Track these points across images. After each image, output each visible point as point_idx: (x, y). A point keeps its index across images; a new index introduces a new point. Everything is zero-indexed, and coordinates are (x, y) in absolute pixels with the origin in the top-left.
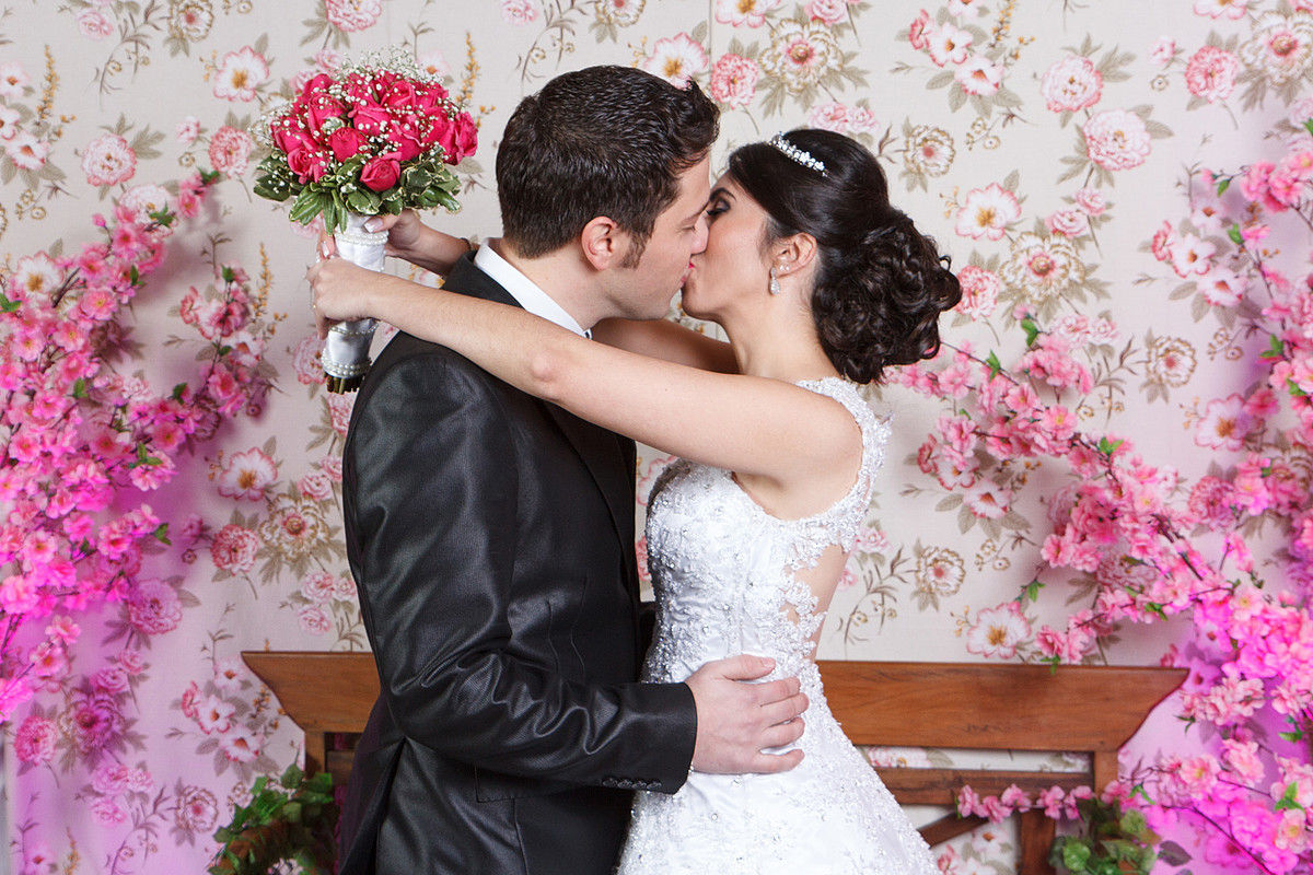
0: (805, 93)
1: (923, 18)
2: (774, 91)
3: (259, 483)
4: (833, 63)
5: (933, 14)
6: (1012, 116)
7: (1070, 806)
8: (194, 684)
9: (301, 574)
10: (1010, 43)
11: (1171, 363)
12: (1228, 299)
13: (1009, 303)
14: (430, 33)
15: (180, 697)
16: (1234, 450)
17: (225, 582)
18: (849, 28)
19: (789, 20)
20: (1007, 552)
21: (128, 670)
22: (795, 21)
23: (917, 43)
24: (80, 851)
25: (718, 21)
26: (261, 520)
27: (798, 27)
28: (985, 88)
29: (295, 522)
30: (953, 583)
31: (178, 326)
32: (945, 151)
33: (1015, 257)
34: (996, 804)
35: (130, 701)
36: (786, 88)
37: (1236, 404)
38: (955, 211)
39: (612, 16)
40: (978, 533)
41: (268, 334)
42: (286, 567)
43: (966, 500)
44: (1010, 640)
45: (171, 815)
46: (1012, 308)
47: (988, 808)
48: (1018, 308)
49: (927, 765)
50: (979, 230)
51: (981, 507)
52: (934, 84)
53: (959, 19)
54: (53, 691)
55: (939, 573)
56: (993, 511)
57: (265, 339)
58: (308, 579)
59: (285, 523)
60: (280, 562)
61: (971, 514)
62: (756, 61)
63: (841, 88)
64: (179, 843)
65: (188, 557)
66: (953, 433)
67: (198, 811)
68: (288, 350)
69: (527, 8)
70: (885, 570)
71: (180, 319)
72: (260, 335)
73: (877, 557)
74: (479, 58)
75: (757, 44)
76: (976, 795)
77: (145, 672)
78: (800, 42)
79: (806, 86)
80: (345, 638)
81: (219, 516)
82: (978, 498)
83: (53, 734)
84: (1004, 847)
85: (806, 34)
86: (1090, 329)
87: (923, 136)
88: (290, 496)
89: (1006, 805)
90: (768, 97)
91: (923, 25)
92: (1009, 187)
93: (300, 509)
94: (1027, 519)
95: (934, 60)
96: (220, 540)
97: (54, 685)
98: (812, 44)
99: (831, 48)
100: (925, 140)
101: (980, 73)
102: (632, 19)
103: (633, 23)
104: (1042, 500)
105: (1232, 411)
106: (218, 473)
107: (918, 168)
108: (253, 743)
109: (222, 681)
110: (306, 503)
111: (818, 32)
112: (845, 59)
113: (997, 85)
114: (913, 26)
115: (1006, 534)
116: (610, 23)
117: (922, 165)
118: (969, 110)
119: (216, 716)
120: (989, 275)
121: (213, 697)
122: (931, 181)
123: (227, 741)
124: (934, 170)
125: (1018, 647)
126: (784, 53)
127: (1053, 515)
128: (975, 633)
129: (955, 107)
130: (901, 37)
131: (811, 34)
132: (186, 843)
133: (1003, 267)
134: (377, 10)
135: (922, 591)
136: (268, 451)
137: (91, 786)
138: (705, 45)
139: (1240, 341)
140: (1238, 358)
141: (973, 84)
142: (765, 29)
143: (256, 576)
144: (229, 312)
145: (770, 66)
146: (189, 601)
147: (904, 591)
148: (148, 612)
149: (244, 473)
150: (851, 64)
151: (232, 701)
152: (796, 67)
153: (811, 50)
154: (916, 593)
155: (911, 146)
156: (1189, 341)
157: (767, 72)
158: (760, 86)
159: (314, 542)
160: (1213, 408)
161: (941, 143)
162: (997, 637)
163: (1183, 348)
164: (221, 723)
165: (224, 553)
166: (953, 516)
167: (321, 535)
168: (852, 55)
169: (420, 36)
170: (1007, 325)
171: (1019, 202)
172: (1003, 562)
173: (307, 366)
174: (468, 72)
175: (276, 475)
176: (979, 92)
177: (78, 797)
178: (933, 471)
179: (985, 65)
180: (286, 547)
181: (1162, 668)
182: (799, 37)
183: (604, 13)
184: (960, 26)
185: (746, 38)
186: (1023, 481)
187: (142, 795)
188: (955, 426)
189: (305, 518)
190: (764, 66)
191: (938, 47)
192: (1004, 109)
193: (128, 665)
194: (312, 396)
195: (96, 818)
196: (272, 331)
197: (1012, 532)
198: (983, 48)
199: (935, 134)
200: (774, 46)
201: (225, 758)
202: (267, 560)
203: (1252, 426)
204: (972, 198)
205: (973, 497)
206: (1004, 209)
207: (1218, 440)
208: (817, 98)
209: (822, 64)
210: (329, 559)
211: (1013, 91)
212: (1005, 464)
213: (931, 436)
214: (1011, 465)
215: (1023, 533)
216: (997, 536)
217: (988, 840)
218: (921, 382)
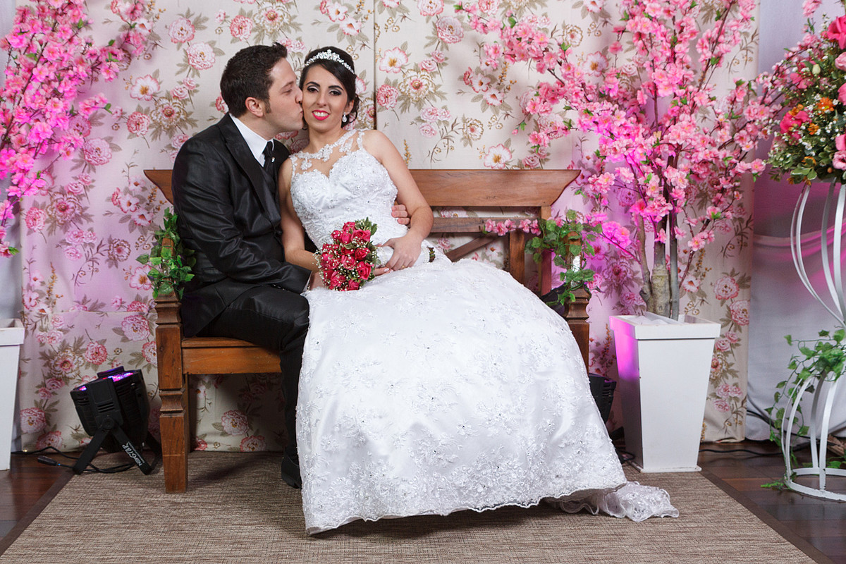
3: (150, 92)
7: (533, 228)
8: (118, 189)
9: (171, 136)
11: (572, 36)
12: (596, 9)
13: (504, 9)
15: (111, 195)
16: (598, 76)
17: (134, 139)
20: (502, 121)
21: (83, 183)
24: (57, 274)
26: (151, 110)
29: (169, 110)
30: (478, 135)
31: (110, 14)
34: (503, 226)
35: (84, 198)
37: (599, 55)
40: (489, 112)
41: (155, 19)
42: (164, 133)
43: (484, 97)
44: (502, 161)
45: (106, 253)
46: (505, 11)
47: (499, 228)
48: (508, 11)
49: (467, 216)
51: (491, 100)
54: (44, 195)
55: (472, 130)
56: (496, 102)
57: (154, 21)
58: (175, 138)
59: (163, 111)
60: (161, 130)
61: (486, 103)
64: (110, 267)
65: (116, 127)
66: (491, 51)
67: (119, 251)
68: (166, 27)
70: (449, 128)
71: (111, 11)
72: (151, 20)
73: (446, 123)
76: (494, 222)
77: (93, 184)
81: (130, 108)
82: (490, 97)
83: (43, 217)
84: (500, 254)
86: (538, 21)
88: (166, 98)
89: (506, 227)
93: (171, 104)
94: (511, 106)
96: (131, 119)
97: (44, 192)
104: (517, 98)
105: (597, 59)
106: (130, 86)
108: (148, 217)
109: (132, 187)
110: (174, 101)
115: (502, 112)
119: (130, 204)
121: (128, 195)
123: (135, 216)
125: (506, 163)
127: (521, 104)
128: (487, 157)
132: (114, 267)
135: (465, 138)
136: (155, 77)
137: (65, 240)
139: (600, 28)
140: (599, 36)
143: (149, 137)
144: (136, 8)
146: (115, 148)
147: (457, 138)
148: (95, 155)
149: (143, 87)
151: (138, 196)
154: (463, 139)
156: (580, 27)
159: (178, 120)
160: (589, 57)
162: (497, 159)
163: (577, 30)
164: (132, 207)
165: (133, 125)
166: (479, 104)
167: (182, 116)
172: (500, 125)
173: (176, 34)
175: (159, 87)
177: (57, 246)
178: (470, 84)
180: (164, 123)
181: (568, 170)
186: (509, 89)
187: (91, 245)
188: (493, 47)
189: (174, 108)
193: (83, 181)
194: (178, 49)
195: (67, 256)
196: (158, 18)
201: (134, 224)
202: (154, 129)
203: (604, 66)
205: (487, 96)
207: (591, 72)
210: (186, 128)
212: (501, 81)
213: (470, 68)
214: (504, 82)
215: (509, 112)
216: (498, 114)
217: (493, 251)
218: (479, 26)
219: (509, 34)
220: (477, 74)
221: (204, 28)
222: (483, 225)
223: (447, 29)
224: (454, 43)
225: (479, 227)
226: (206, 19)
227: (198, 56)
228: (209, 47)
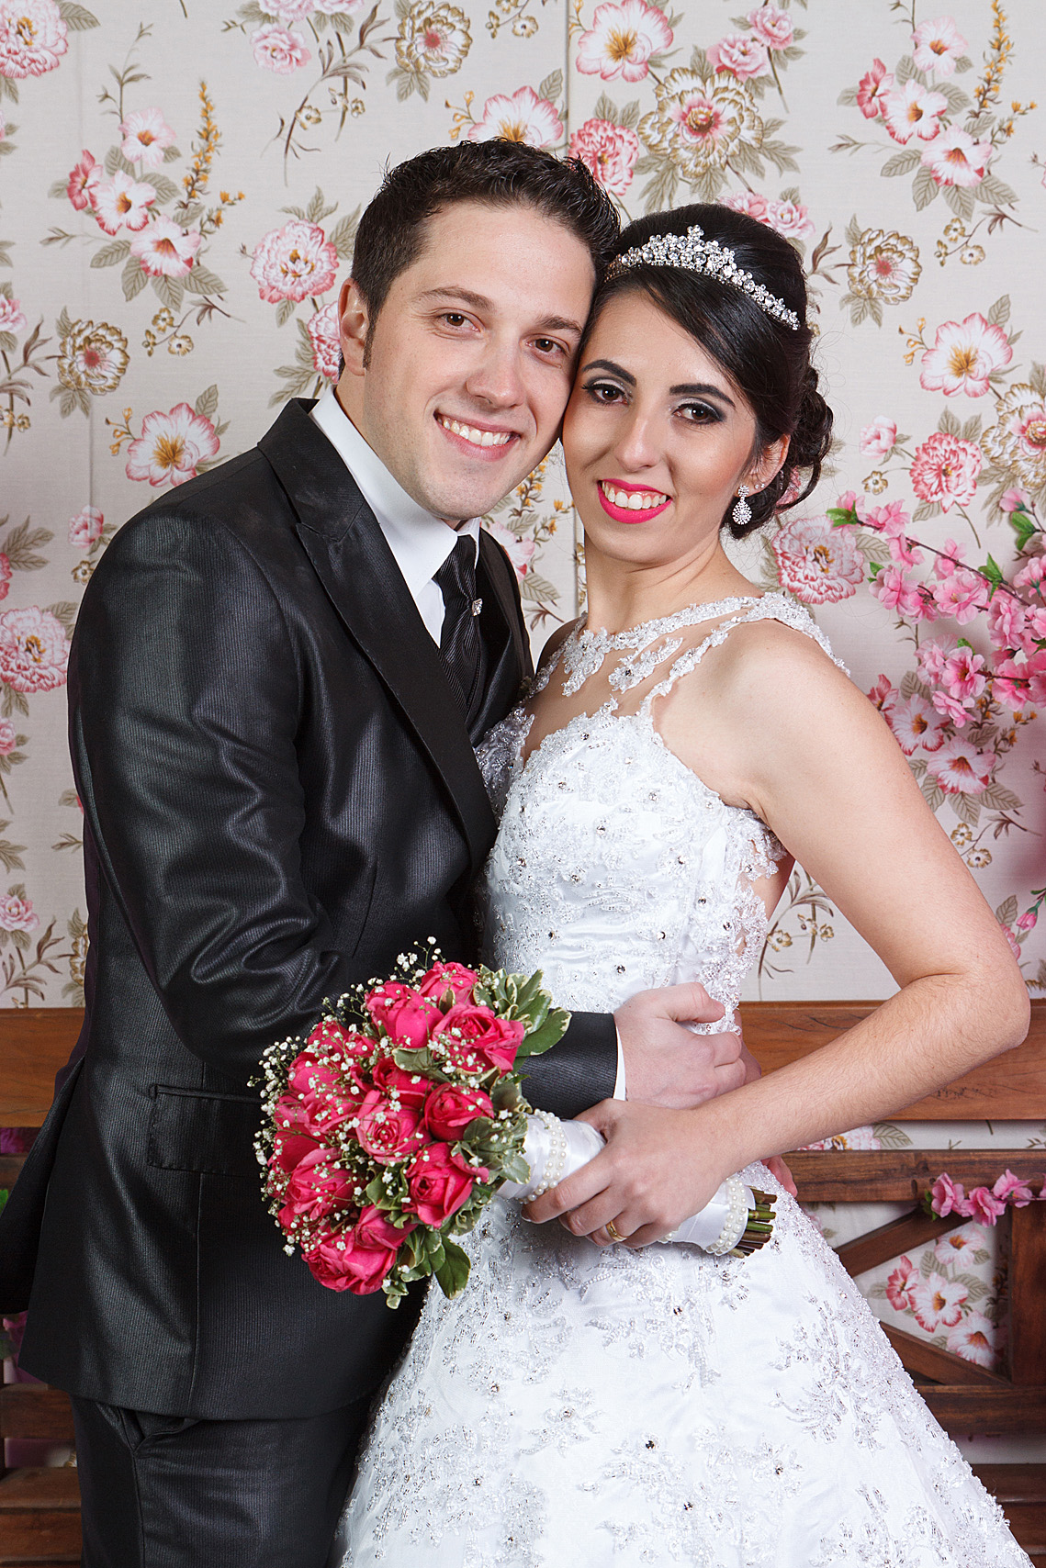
0: (707, 177)
1: (878, 71)
2: (662, 176)
4: (747, 135)
5: (891, 67)
6: (1002, 216)
10: (1000, 112)
13: (994, 486)
14: (143, 81)
18: (771, 84)
19: (685, 70)
20: (987, 841)
22: (693, 72)
23: (869, 108)
25: (579, 70)
27: (697, 82)
28: (964, 176)
32: (907, 267)
33: (1003, 421)
34: (988, 1198)
36: (680, 172)
38: (920, 353)
39: (422, 60)
40: (948, 814)
43: (929, 768)
46: (999, 494)
47: (975, 1204)
48: (1006, 494)
49: (875, 1146)
50: (953, 381)
51: (953, 778)
52: (892, 169)
53: (928, 74)
56: (969, 784)
61: (938, 787)
62: (634, 130)
63: (760, 172)
66: (950, 674)
69: (293, 47)
74: (219, 121)
75: (636, 104)
76: (959, 1187)
78: (701, 104)
79: (707, 168)
80: (16, 984)
82: (947, 766)
84: (979, 1256)
85: (710, 93)
87: (876, 243)
89: (999, 1199)
90: (652, 184)
91: (877, 82)
92: (996, 320)
94: (1016, 794)
95: (892, 134)
98: (718, 107)
99: (745, 114)
100: (879, 250)
101: (957, 154)
102: (451, 65)
103: (453, 71)
104: (1037, 767)
107: (869, 291)
111: (726, 89)
112: (767, 128)
113: (980, 172)
114: (863, 83)
115: (987, 815)
116: (418, 72)
117: (874, 286)
118: (940, 208)
120: (966, 446)
122: (887, 311)
124: (890, 293)
126: (676, 119)
129: (922, 203)
130: (845, 99)
131: (716, 93)
133: (985, 435)
134: (61, 44)
138: (559, 105)
141: (947, 170)
142: (649, 84)
145: (655, 138)
150: (774, 137)
152: (694, 140)
153: (717, 115)
155: (859, 260)
157: (650, 147)
158: (639, 168)
161: (901, 254)
168: (776, 124)
169: (126, 87)
170: (991, 519)
171: (1009, 341)
172: (982, 856)
174: (203, 142)
176: (955, 182)
179: (964, 143)
182: (698, 96)
183: (409, 55)
184: (930, 84)
185: (621, 96)
186: (1010, 740)
188: (954, 664)
190: (646, 138)
191: (898, 114)
192: (990, 207)
197: (996, 813)
198: (961, 118)
199: (893, 241)
200: (661, 109)
204: (944, 335)
205: (940, 763)
206: (989, 351)
208: (724, 186)
209: (732, 137)
211: (1003, 180)
212: (985, 716)
213: (883, 678)
214: (995, 719)
215: (1010, 814)
216: (974, 818)
217: (958, 1247)
218: (910, 599)
219: (1006, 629)
220: (907, 697)
221: (40, 563)
222: (927, 1180)
223: (810, 558)
224: (835, 600)
225: (915, 1184)
226: (44, 536)
227: (22, 648)
228: (56, 624)
